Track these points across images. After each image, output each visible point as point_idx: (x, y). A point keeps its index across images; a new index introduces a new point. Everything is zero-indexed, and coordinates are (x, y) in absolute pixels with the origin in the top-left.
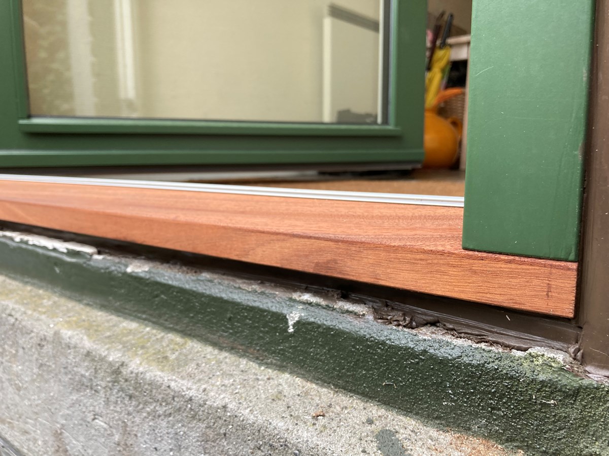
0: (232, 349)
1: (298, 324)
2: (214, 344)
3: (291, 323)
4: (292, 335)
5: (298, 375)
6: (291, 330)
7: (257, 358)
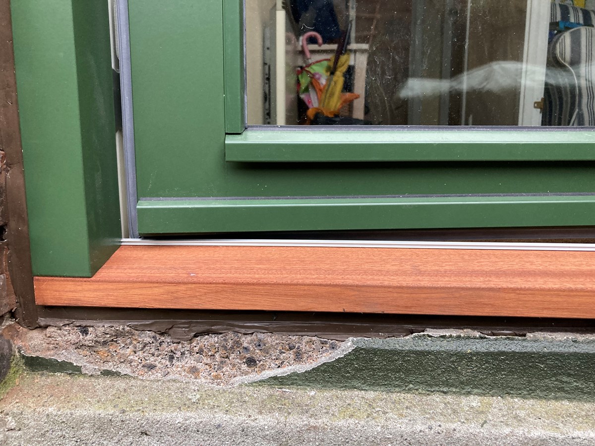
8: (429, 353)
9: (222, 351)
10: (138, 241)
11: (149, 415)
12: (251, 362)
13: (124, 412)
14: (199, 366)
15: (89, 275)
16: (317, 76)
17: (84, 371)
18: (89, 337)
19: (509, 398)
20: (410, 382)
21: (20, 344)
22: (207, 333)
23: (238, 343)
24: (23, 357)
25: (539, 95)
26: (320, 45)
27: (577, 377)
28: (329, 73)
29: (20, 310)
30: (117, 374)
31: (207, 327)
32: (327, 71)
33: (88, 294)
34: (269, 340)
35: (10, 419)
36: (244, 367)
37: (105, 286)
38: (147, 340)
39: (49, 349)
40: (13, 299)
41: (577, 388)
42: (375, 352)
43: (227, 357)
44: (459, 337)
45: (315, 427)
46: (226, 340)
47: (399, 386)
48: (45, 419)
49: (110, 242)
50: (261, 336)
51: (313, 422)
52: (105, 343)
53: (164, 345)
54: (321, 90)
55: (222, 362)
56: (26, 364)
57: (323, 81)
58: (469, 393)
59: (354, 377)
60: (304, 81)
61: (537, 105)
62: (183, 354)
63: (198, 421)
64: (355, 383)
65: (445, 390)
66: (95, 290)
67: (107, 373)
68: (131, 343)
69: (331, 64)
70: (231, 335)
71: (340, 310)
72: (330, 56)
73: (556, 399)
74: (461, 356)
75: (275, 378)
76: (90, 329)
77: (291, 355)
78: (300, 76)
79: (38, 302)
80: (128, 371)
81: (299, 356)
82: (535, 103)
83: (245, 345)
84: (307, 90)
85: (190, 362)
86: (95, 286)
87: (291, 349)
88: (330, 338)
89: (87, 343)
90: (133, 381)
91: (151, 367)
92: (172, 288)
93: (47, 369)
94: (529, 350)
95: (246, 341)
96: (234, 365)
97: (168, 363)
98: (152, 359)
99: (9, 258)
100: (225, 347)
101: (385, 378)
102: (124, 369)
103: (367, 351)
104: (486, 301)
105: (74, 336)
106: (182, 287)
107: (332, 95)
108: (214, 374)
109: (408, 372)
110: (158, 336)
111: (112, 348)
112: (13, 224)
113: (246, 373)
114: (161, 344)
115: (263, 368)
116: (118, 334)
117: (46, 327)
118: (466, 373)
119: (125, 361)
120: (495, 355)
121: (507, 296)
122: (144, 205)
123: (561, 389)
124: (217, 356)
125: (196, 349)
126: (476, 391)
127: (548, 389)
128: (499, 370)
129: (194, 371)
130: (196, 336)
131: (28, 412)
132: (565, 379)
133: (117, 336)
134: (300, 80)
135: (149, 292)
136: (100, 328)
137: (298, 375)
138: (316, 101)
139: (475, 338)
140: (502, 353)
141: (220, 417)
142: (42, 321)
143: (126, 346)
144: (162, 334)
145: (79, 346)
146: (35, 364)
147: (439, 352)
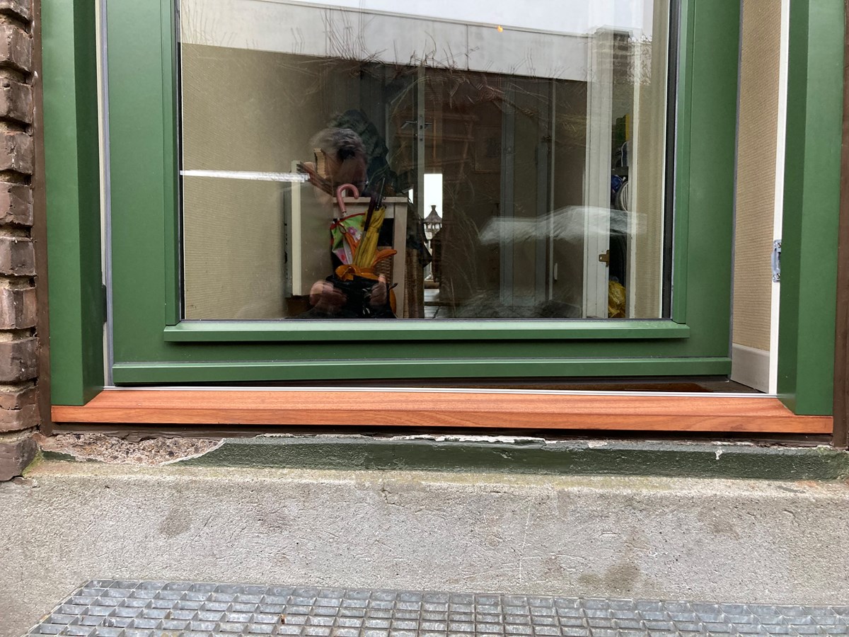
0: (679, 475)
1: (722, 456)
2: (667, 475)
3: (717, 455)
4: (718, 460)
5: (723, 478)
6: (718, 458)
7: (697, 476)
8: (263, 445)
9: (155, 448)
10: (114, 388)
11: (111, 476)
12: (171, 454)
13: (96, 475)
14: (143, 457)
15: (82, 404)
16: (352, 231)
17: (77, 459)
18: (81, 440)
19: (305, 470)
20: (254, 462)
21: (42, 444)
22: (148, 438)
23: (164, 443)
24: (43, 451)
25: (604, 247)
26: (356, 198)
27: (340, 457)
28: (363, 228)
29: (42, 425)
30: (96, 461)
31: (148, 435)
32: (362, 226)
33: (82, 415)
34: (181, 441)
35: (35, 480)
36: (167, 457)
37: (91, 410)
38: (114, 442)
39: (57, 448)
40: (39, 419)
41: (339, 463)
42: (235, 445)
43: (159, 452)
44: (280, 437)
45: (195, 481)
46: (158, 442)
47: (248, 464)
48: (54, 480)
49: (96, 388)
50: (176, 439)
51: (194, 478)
52: (90, 444)
53: (124, 445)
54: (354, 245)
55: (155, 454)
56: (44, 455)
57: (358, 236)
58: (284, 467)
59: (224, 460)
60: (337, 236)
61: (602, 258)
62: (134, 451)
63: (135, 479)
64: (225, 463)
65: (272, 466)
66: (85, 413)
67: (90, 460)
68: (105, 444)
69: (365, 218)
70: (161, 439)
71: (217, 423)
72: (365, 210)
73: (328, 469)
74: (280, 447)
75: (182, 461)
76: (82, 436)
77: (193, 449)
78: (333, 231)
79: (53, 420)
80: (102, 459)
81: (197, 450)
82: (600, 256)
83: (168, 444)
84: (340, 244)
85: (138, 455)
86: (85, 410)
87: (193, 446)
88: (213, 440)
89: (79, 444)
90: (104, 465)
91: (116, 458)
92: (128, 411)
93: (56, 458)
94: (314, 442)
95: (168, 442)
96: (162, 456)
97: (125, 456)
98: (116, 453)
99: (38, 395)
100: (157, 446)
101: (240, 460)
102: (99, 458)
103: (231, 445)
104: (292, 416)
105: (72, 440)
106: (133, 411)
107: (365, 251)
108: (150, 461)
109: (252, 456)
110: (120, 440)
111: (93, 447)
112: (41, 377)
113: (169, 460)
114: (122, 445)
115: (177, 457)
116: (98, 439)
117: (57, 435)
118: (282, 455)
119: (101, 454)
120: (297, 446)
121: (302, 414)
122: (117, 366)
123: (331, 464)
124: (153, 451)
125: (142, 448)
126: (288, 466)
127: (325, 464)
128: (299, 454)
129: (140, 459)
130: (141, 440)
131: (45, 477)
132: (333, 458)
133: (97, 440)
134: (334, 234)
135: (115, 413)
136: (87, 435)
137: (194, 459)
138: (351, 257)
139: (288, 437)
140: (301, 445)
141: (147, 477)
142: (55, 432)
143: (102, 446)
144: (123, 439)
145: (75, 446)
146: (50, 456)
147: (268, 445)
